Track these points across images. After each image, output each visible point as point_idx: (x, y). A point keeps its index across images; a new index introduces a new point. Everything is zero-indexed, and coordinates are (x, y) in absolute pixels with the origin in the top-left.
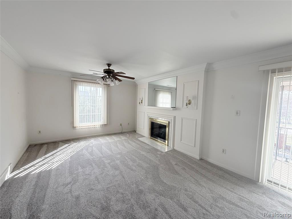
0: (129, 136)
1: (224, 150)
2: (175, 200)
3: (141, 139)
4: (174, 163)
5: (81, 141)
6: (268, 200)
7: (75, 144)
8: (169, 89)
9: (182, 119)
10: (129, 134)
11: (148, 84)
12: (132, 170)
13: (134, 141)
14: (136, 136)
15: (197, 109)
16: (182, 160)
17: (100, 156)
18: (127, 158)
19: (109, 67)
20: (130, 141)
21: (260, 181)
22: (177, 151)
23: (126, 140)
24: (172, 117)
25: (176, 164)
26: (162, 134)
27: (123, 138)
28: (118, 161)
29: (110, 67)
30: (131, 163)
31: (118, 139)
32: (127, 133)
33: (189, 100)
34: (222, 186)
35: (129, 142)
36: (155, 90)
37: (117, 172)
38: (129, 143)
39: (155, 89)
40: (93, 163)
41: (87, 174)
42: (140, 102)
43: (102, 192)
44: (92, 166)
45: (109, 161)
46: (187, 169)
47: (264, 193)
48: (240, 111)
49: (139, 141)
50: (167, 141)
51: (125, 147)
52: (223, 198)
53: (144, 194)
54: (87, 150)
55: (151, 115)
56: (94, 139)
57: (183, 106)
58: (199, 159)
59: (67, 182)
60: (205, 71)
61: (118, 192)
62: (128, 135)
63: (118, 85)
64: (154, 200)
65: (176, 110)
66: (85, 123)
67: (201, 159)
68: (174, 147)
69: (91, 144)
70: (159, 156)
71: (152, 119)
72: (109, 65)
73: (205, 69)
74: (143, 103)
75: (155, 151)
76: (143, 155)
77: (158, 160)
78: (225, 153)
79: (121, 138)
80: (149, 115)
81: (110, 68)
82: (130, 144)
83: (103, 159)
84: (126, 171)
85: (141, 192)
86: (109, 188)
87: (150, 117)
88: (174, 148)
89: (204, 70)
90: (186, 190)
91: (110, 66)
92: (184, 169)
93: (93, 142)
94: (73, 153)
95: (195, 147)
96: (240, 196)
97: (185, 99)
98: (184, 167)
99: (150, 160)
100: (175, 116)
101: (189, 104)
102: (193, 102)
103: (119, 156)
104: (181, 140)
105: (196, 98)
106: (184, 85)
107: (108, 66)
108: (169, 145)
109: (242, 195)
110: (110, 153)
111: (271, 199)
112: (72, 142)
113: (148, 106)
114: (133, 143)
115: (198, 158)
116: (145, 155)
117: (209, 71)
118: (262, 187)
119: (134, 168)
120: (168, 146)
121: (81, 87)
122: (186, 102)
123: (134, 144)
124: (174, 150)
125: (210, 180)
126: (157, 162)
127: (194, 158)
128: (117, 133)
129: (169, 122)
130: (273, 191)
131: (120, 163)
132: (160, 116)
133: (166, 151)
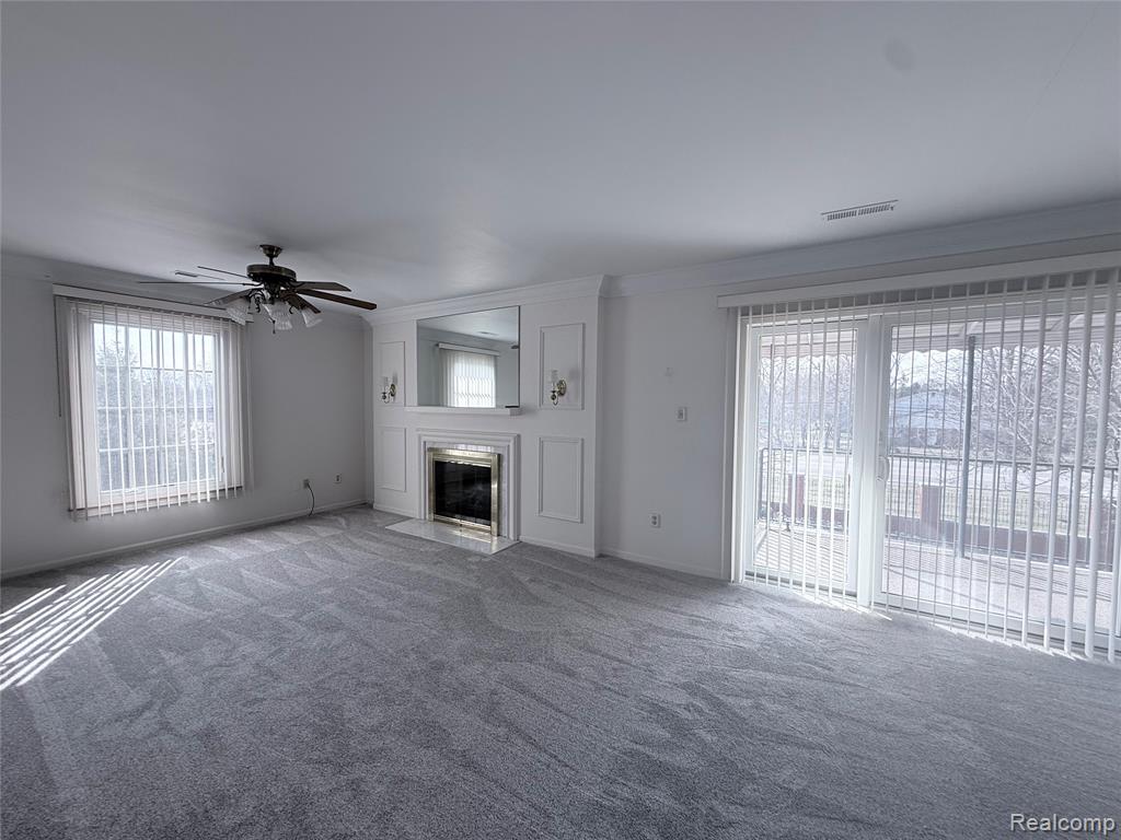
0: (348, 525)
1: (655, 518)
2: (542, 660)
3: (398, 527)
4: (525, 578)
5: (121, 567)
6: (746, 610)
7: (91, 583)
8: (485, 348)
9: (541, 442)
10: (346, 515)
11: (418, 327)
12: (391, 619)
13: (374, 537)
14: (377, 521)
15: (583, 409)
16: (549, 568)
17: (245, 603)
18: (361, 591)
19: (271, 257)
20: (355, 541)
21: (733, 579)
22: (531, 545)
23: (339, 538)
24: (508, 438)
25: (531, 581)
26: (473, 500)
27: (322, 532)
28: (331, 607)
29: (274, 260)
30: (381, 603)
31: (305, 539)
32: (335, 515)
33: (561, 382)
34: (655, 606)
35: (355, 544)
36: (437, 349)
37: (336, 635)
38: (355, 546)
39: (437, 345)
40: (223, 631)
41: (215, 666)
42: (388, 390)
43: (300, 699)
44: (227, 640)
45: (294, 611)
46: (564, 585)
47: (739, 601)
48: (686, 409)
49: (394, 533)
50: (494, 524)
51: (342, 560)
52: (657, 630)
53: (452, 669)
54: (171, 593)
55: (431, 439)
56: (188, 552)
57: (542, 401)
58: (593, 556)
59: (129, 708)
60: (600, 297)
61: (361, 684)
62: (343, 521)
63: (313, 328)
64: (483, 674)
65: (520, 414)
66: (134, 488)
67: (601, 556)
68: (518, 535)
69: (183, 572)
70: (474, 567)
71: (437, 450)
72: (272, 251)
73: (600, 291)
74: (397, 395)
75: (461, 555)
76: (418, 573)
77: (475, 579)
78: (659, 527)
79: (315, 534)
80: (424, 438)
81: (277, 262)
82: (360, 548)
83: (263, 610)
84: (370, 627)
85: (439, 667)
86: (323, 681)
87: (428, 446)
88: (521, 538)
89: (598, 293)
90: (567, 633)
91: (276, 256)
92: (556, 587)
93: (184, 562)
94: (101, 617)
95: (582, 522)
96: (692, 615)
97: (548, 378)
98: (555, 582)
99: (448, 583)
100: (519, 436)
101: (561, 394)
102: (570, 387)
103: (329, 591)
104: (541, 510)
105: (578, 374)
106: (543, 336)
107: (268, 255)
108: (504, 533)
109: (695, 613)
110: (285, 587)
111: (751, 607)
112: (73, 578)
113: (420, 405)
114: (371, 544)
115: (591, 552)
116: (428, 572)
117: (610, 298)
118: (736, 589)
119: (397, 613)
120: (498, 535)
121: (110, 329)
122: (550, 387)
123: (377, 545)
124: (520, 545)
125: (625, 598)
126: (474, 585)
127: (580, 556)
128: (291, 520)
129: (499, 455)
130: (757, 592)
131: (340, 611)
132: (460, 438)
133: (494, 549)
